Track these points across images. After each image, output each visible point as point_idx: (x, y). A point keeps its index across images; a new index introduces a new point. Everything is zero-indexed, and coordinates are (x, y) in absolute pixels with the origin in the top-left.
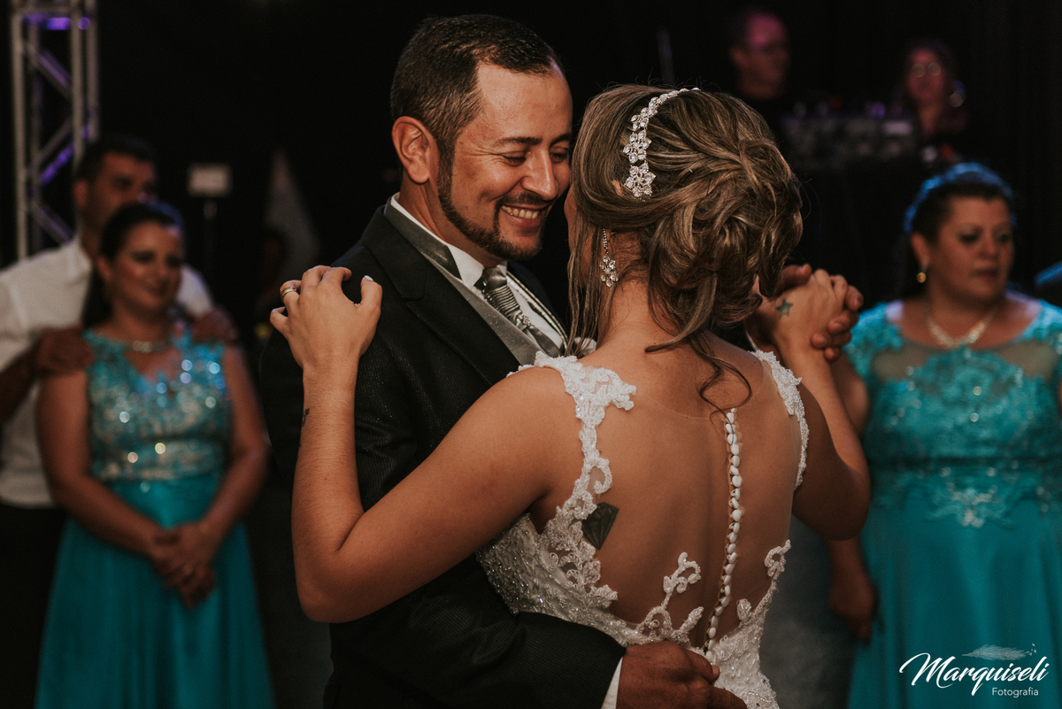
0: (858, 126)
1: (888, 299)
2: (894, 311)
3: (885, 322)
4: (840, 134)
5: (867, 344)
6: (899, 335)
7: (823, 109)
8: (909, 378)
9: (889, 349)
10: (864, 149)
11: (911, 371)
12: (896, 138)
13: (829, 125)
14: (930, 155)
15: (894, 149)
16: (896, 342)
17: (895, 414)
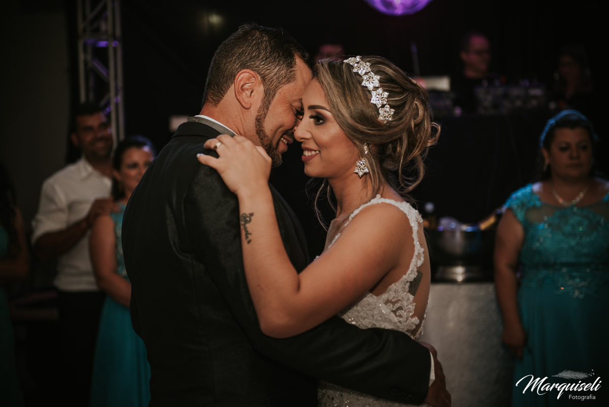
0: (515, 92)
1: (533, 181)
2: (536, 187)
3: (532, 193)
4: (506, 96)
5: (522, 205)
6: (540, 200)
7: (497, 83)
8: (545, 222)
9: (534, 207)
10: (519, 103)
11: (546, 218)
12: (535, 97)
13: (500, 91)
14: (552, 106)
15: (534, 103)
16: (538, 203)
17: (538, 240)
